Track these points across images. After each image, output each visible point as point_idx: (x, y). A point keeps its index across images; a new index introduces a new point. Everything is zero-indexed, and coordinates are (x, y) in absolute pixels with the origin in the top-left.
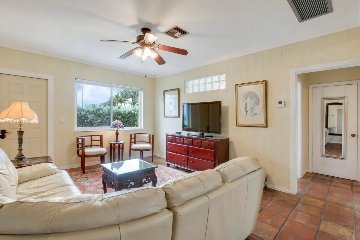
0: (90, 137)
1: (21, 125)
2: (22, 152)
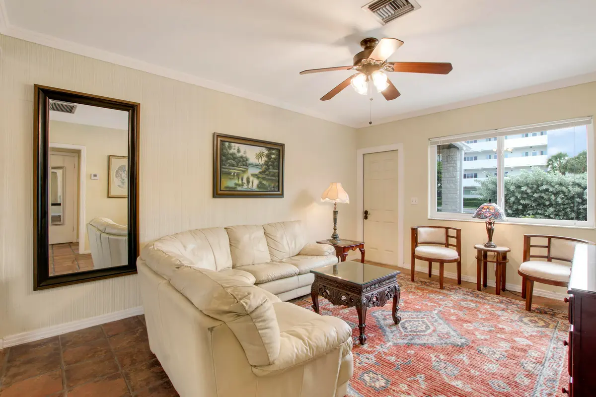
0: (444, 230)
1: (335, 205)
2: (337, 231)
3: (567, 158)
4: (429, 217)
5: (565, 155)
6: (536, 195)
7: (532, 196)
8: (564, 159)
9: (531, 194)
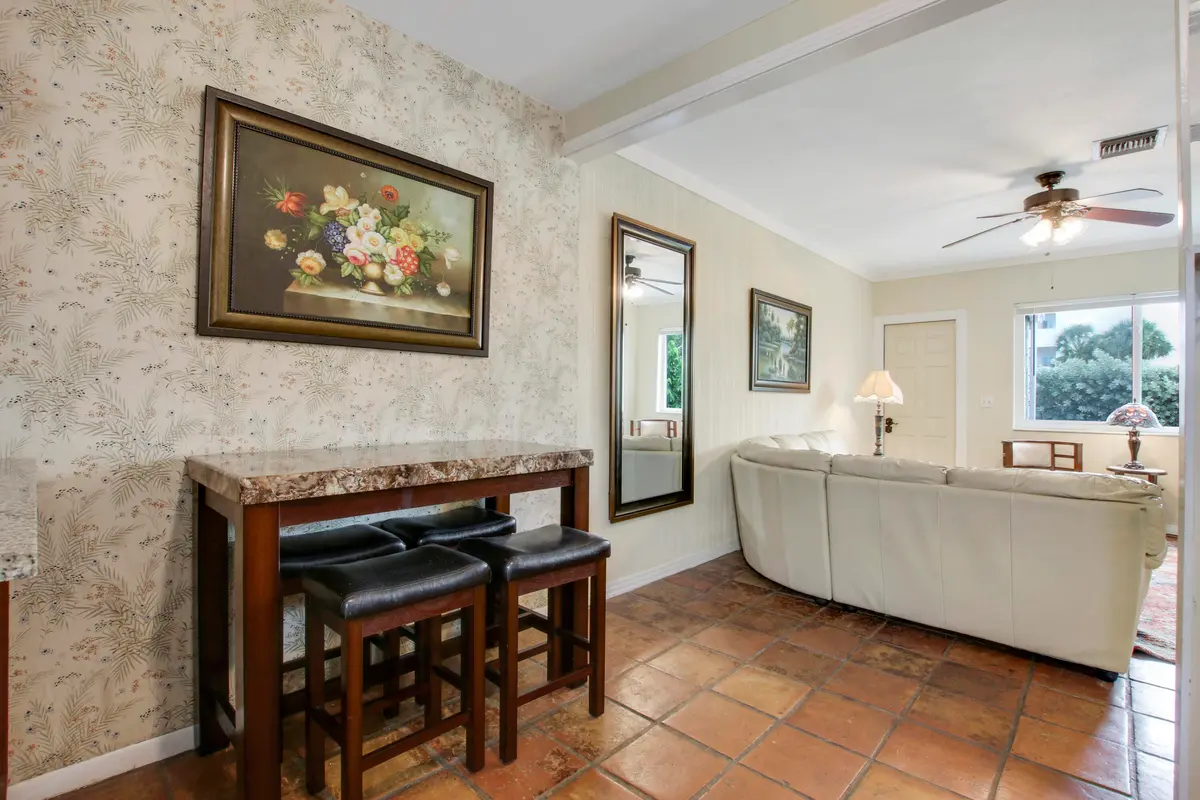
0: (1047, 446)
1: (880, 406)
3: (1091, 335)
4: (1014, 428)
5: (1088, 329)
6: (1104, 397)
7: (1098, 400)
8: (1086, 336)
9: (1095, 396)
